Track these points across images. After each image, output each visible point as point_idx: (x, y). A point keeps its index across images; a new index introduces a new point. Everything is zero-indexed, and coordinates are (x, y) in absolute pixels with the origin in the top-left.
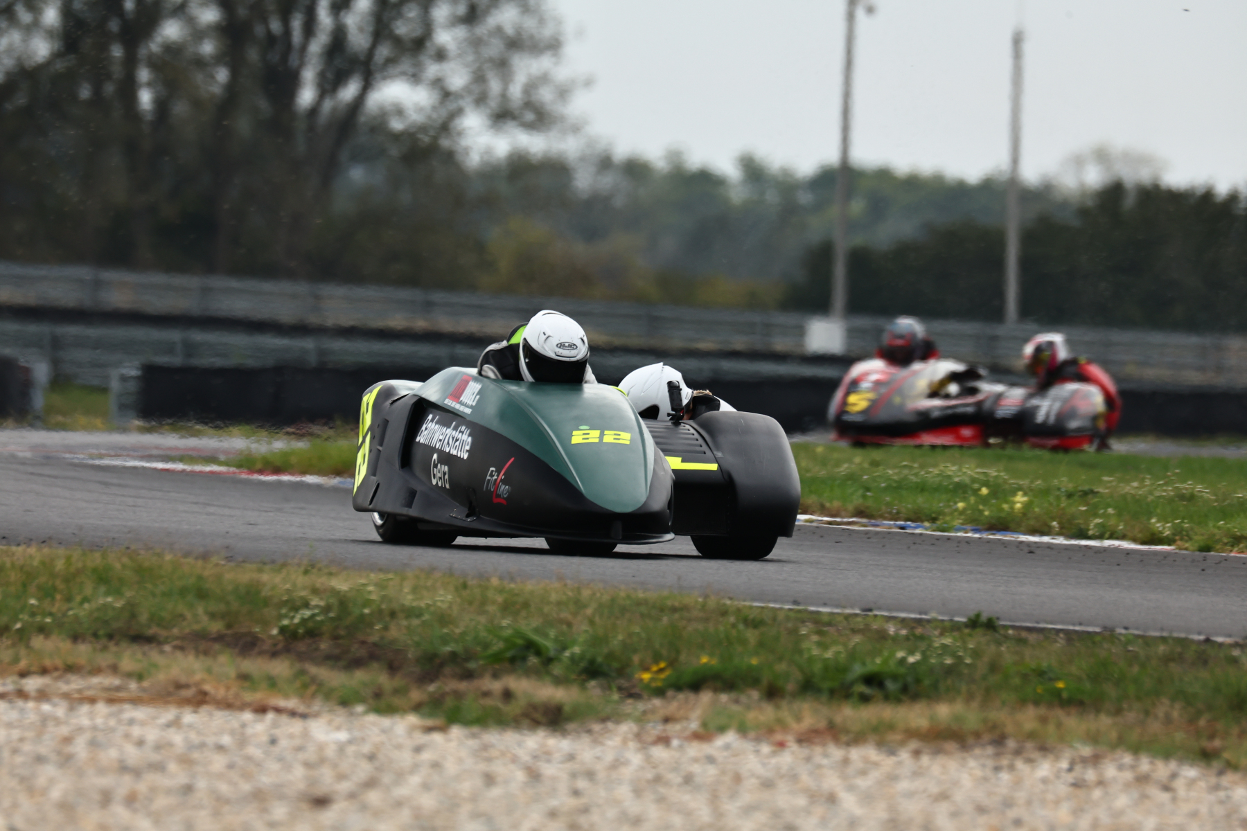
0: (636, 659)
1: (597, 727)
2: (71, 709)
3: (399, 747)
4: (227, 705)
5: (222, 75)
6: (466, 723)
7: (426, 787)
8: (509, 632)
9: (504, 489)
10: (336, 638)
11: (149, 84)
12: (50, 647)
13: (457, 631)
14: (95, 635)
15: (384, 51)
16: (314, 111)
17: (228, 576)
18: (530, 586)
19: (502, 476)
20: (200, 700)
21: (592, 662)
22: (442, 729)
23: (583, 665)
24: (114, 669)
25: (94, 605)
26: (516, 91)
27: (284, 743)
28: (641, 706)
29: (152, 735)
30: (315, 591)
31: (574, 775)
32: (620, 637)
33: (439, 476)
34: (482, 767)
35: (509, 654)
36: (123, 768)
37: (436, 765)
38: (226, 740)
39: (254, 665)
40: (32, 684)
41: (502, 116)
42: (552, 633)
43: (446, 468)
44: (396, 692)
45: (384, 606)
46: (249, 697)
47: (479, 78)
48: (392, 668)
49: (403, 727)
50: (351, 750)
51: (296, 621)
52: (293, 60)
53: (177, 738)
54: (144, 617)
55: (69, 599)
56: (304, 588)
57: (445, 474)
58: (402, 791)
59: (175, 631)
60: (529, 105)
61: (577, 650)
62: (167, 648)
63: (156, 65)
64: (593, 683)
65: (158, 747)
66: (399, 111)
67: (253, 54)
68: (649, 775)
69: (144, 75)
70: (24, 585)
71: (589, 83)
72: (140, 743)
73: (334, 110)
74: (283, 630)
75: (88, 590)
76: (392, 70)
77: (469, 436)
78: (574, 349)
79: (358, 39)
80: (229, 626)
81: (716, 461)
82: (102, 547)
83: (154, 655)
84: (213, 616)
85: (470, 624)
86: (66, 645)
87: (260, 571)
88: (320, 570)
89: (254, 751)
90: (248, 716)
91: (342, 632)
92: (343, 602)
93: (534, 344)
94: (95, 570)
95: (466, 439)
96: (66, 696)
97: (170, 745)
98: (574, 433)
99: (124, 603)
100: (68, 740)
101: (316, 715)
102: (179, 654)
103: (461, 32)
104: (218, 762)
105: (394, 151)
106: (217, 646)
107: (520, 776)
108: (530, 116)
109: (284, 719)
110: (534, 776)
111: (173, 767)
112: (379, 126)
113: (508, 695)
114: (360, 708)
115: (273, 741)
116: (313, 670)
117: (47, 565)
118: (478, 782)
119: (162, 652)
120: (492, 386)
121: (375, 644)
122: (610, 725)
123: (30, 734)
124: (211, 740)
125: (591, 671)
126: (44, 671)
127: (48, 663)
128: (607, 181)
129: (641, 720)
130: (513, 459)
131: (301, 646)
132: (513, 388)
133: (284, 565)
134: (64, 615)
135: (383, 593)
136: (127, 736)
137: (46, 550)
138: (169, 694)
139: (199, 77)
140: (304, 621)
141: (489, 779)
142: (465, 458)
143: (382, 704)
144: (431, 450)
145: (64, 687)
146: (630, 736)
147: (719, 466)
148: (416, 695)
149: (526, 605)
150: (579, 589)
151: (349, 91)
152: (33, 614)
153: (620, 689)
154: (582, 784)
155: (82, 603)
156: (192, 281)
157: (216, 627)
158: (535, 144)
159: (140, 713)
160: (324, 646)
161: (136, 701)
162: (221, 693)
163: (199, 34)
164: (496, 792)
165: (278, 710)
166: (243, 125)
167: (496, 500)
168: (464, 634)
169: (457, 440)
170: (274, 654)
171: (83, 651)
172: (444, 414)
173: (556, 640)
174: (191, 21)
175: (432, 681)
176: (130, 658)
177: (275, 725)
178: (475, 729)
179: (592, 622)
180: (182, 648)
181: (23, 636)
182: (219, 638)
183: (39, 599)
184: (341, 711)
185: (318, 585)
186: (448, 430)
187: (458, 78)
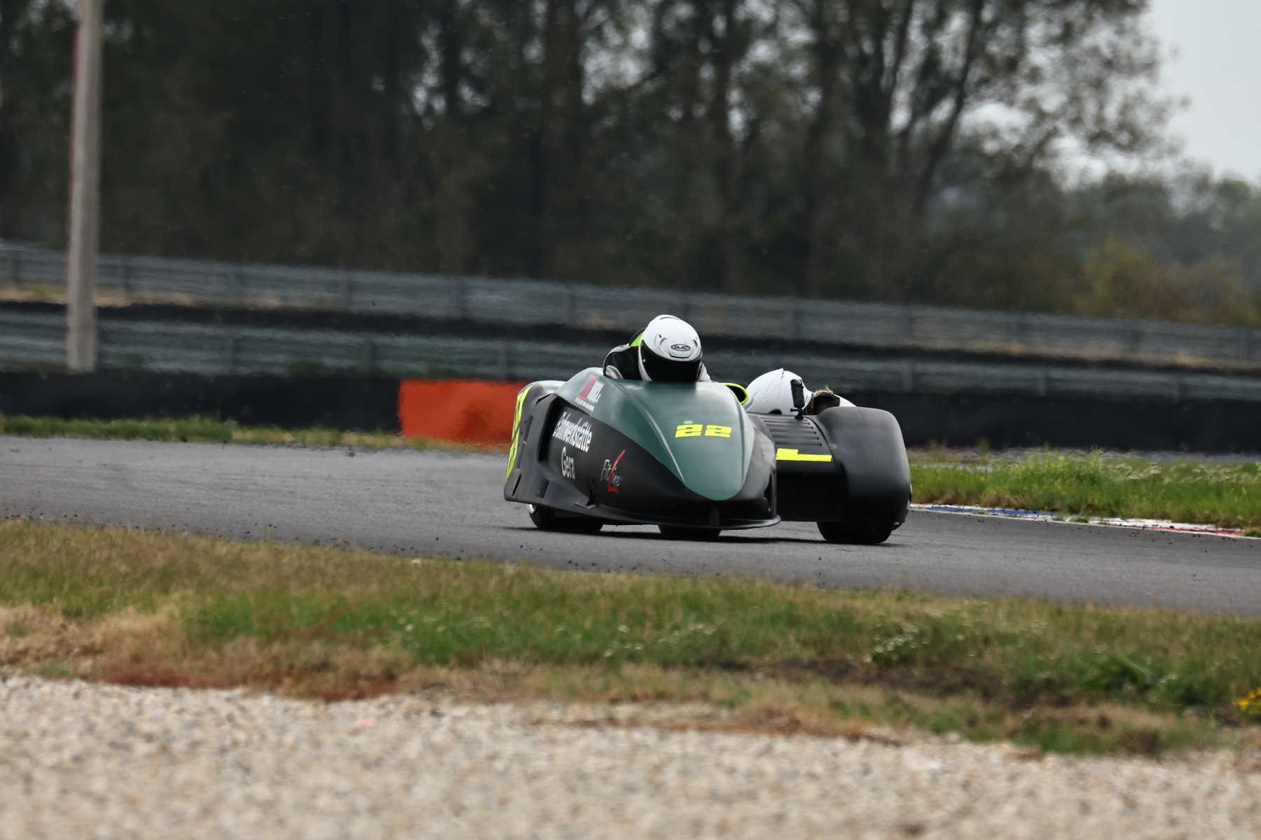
0: (1233, 686)
1: (1194, 755)
2: (662, 738)
3: (993, 776)
4: (820, 733)
5: (814, 96)
6: (1061, 750)
7: (1021, 814)
8: (1103, 659)
9: (616, 478)
10: (929, 664)
11: (741, 105)
12: (639, 674)
13: (1053, 657)
14: (686, 663)
15: (976, 73)
16: (906, 133)
17: (820, 603)
18: (1125, 612)
19: (615, 468)
20: (792, 727)
21: (1189, 689)
22: (1038, 757)
23: (1180, 692)
24: (705, 697)
25: (684, 632)
26: (1112, 112)
27: (877, 772)
28: (1239, 734)
29: (743, 763)
30: (908, 617)
31: (1170, 804)
32: (1217, 664)
33: (568, 467)
34: (1079, 795)
35: (1104, 682)
36: (714, 796)
37: (1031, 794)
38: (819, 768)
39: (848, 693)
40: (624, 711)
41: (1098, 138)
42: (1149, 660)
43: (572, 461)
44: (991, 719)
45: (978, 633)
46: (841, 724)
47: (1075, 99)
48: (987, 695)
49: (997, 754)
50: (944, 779)
51: (890, 648)
52: (884, 82)
53: (769, 766)
54: (735, 645)
55: (659, 626)
56: (897, 614)
57: (571, 466)
58: (996, 820)
59: (767, 658)
60: (1122, 126)
61: (1173, 677)
62: (759, 676)
63: (749, 86)
64: (1189, 711)
65: (750, 775)
66: (994, 134)
67: (845, 75)
68: (1247, 803)
69: (735, 96)
70: (615, 613)
71: (1185, 102)
72: (732, 771)
73: (927, 132)
74: (876, 658)
75: (679, 617)
76: (984, 90)
77: (590, 431)
78: (687, 350)
79: (951, 60)
80: (821, 653)
81: (831, 452)
82: (692, 574)
83: (745, 681)
84: (804, 644)
85: (1065, 651)
86: (657, 673)
87: (853, 597)
88: (913, 596)
89: (846, 779)
90: (840, 744)
91: (935, 659)
92: (937, 629)
93: (651, 346)
94: (685, 597)
95: (588, 433)
96: (657, 725)
97: (762, 774)
98: (679, 427)
99: (714, 630)
100: (658, 769)
101: (909, 744)
102: (771, 683)
103: (1056, 52)
104: (810, 791)
105: (989, 173)
106: (809, 675)
107: (1116, 804)
108: (1124, 138)
109: (877, 748)
110: (1130, 804)
111: (765, 796)
112: (973, 147)
113: (1104, 723)
114: (954, 736)
115: (866, 771)
116: (906, 697)
117: (637, 592)
118: (1074, 810)
119: (753, 679)
120: (612, 385)
121: (970, 672)
122: (1207, 754)
123: (620, 762)
124: (803, 769)
125: (1188, 697)
126: (634, 699)
127: (638, 691)
128: (1204, 203)
129: (1239, 747)
130: (624, 451)
131: (895, 674)
132: (631, 387)
133: (877, 591)
134: (655, 641)
135: (977, 620)
136: (718, 765)
137: (636, 577)
138: (760, 722)
139: (790, 98)
140: (897, 648)
141: (1085, 808)
142: (586, 451)
143: (977, 732)
144: (562, 443)
145: (653, 715)
146: (1228, 765)
147: (833, 457)
148: (1010, 722)
149: (1122, 631)
150: (1175, 616)
151: (942, 112)
152: (623, 642)
153: (1217, 716)
154: (1179, 812)
155: (671, 631)
156: (784, 304)
157: (808, 654)
158: (1128, 165)
159: (732, 741)
160: (918, 672)
161: (728, 729)
162: (814, 721)
163: (788, 55)
164: (1092, 820)
165: (871, 739)
166: (836, 146)
167: (610, 489)
168: (1058, 661)
169: (581, 435)
170: (867, 682)
171: (674, 679)
172: (575, 411)
173: (1152, 667)
174: (782, 43)
175: (1028, 708)
176: (721, 685)
177: (867, 753)
178: (1071, 757)
179: (1188, 648)
180: (773, 676)
181: (613, 664)
182: (812, 665)
183: (631, 626)
184: (935, 739)
185: (912, 612)
186: (576, 426)
187: (1052, 99)
